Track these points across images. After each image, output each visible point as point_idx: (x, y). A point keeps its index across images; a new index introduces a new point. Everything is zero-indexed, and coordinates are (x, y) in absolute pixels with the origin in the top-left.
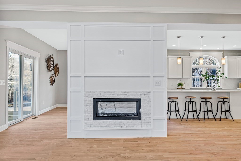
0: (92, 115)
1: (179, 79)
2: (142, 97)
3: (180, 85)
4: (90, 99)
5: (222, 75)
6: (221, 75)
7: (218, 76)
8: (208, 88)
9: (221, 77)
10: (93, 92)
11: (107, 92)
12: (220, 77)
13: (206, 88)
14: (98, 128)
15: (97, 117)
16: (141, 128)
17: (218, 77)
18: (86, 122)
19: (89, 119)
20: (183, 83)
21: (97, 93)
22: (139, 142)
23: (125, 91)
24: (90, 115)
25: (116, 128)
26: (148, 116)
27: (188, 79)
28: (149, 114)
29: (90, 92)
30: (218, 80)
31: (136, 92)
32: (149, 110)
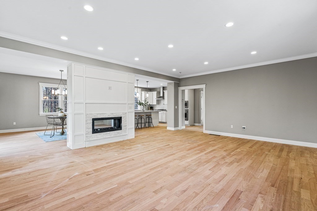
0: (91, 130)
2: (122, 116)
4: (90, 119)
10: (92, 114)
11: (102, 114)
14: (96, 139)
15: (95, 131)
16: (121, 135)
18: (87, 135)
19: (89, 133)
21: (95, 115)
22: (124, 142)
23: (112, 112)
24: (90, 130)
25: (107, 137)
26: (125, 127)
28: (126, 126)
29: (90, 114)
31: (119, 113)
32: (126, 123)
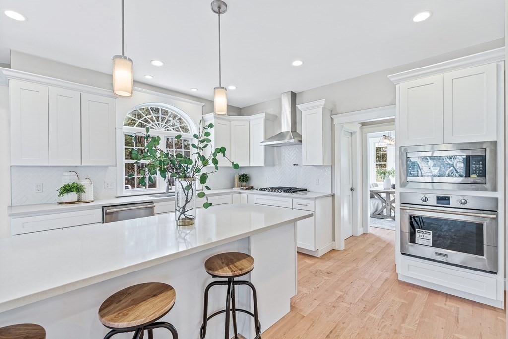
1: (72, 170)
3: (67, 189)
5: (219, 156)
6: (215, 155)
7: (203, 159)
8: (169, 191)
9: (215, 162)
12: (210, 162)
13: (165, 191)
17: (205, 162)
20: (84, 183)
27: (107, 167)
30: (204, 179)
